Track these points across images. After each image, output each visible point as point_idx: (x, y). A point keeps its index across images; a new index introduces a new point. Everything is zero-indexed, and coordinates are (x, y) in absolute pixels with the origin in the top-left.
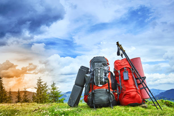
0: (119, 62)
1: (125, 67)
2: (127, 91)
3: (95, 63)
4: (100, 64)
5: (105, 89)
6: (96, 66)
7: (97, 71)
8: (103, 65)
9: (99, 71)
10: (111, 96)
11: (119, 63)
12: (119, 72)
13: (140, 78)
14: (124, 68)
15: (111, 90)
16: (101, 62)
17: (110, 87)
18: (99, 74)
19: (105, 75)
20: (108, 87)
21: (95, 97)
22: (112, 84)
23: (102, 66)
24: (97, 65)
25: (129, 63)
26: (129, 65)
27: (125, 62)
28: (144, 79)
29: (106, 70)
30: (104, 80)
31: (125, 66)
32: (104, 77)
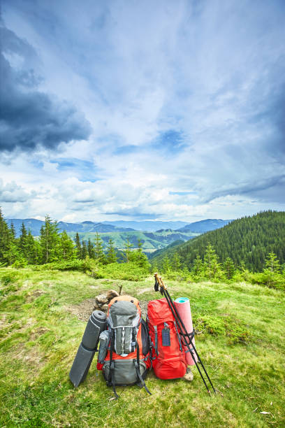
0: (157, 311)
1: (167, 322)
2: (166, 360)
3: (117, 316)
4: (126, 318)
5: (132, 360)
6: (119, 323)
7: (119, 333)
8: (130, 321)
9: (123, 333)
10: (141, 368)
11: (157, 313)
12: (155, 328)
13: (187, 335)
14: (163, 324)
15: (141, 357)
16: (127, 315)
17: (140, 353)
18: (123, 339)
19: (134, 339)
20: (136, 355)
21: (116, 373)
22: (143, 348)
23: (127, 323)
24: (120, 320)
25: (172, 312)
26: (172, 317)
27: (166, 312)
28: (192, 338)
29: (135, 328)
30: (130, 348)
31: (166, 320)
32: (131, 342)
